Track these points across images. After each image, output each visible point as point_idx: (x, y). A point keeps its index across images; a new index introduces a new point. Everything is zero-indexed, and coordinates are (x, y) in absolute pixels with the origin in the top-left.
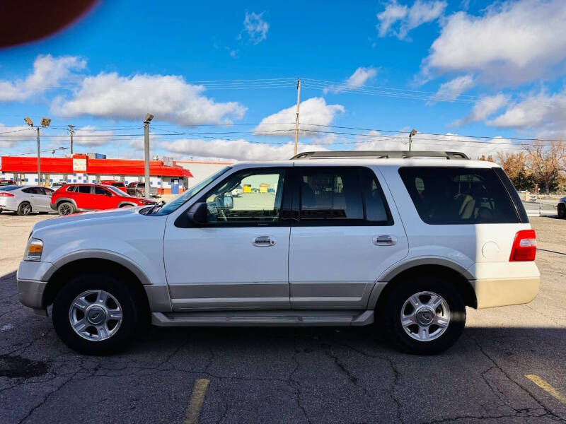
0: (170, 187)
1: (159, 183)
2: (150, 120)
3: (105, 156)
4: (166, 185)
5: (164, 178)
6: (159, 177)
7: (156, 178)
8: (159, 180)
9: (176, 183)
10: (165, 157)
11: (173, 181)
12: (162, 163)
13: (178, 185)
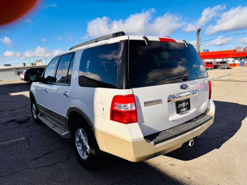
0: (239, 62)
1: (233, 61)
2: (199, 31)
3: (208, 50)
4: (237, 62)
5: (236, 58)
6: (233, 58)
7: (231, 59)
8: (233, 59)
9: (243, 60)
10: (237, 47)
11: (241, 59)
12: (235, 51)
13: (244, 61)
